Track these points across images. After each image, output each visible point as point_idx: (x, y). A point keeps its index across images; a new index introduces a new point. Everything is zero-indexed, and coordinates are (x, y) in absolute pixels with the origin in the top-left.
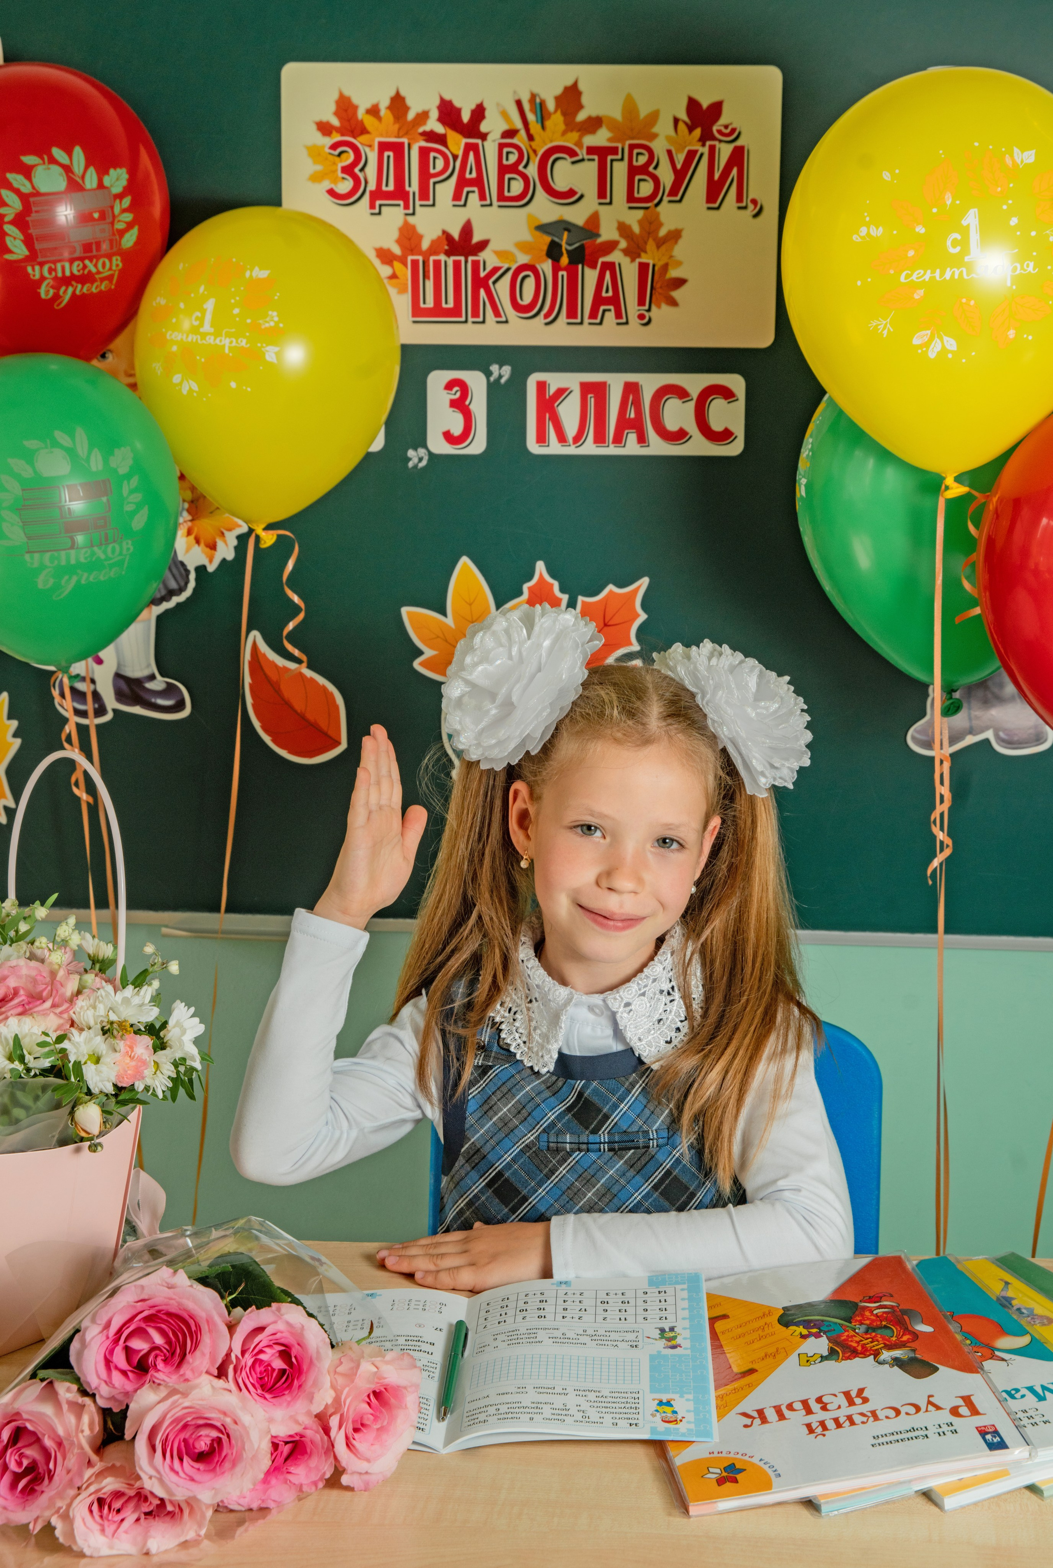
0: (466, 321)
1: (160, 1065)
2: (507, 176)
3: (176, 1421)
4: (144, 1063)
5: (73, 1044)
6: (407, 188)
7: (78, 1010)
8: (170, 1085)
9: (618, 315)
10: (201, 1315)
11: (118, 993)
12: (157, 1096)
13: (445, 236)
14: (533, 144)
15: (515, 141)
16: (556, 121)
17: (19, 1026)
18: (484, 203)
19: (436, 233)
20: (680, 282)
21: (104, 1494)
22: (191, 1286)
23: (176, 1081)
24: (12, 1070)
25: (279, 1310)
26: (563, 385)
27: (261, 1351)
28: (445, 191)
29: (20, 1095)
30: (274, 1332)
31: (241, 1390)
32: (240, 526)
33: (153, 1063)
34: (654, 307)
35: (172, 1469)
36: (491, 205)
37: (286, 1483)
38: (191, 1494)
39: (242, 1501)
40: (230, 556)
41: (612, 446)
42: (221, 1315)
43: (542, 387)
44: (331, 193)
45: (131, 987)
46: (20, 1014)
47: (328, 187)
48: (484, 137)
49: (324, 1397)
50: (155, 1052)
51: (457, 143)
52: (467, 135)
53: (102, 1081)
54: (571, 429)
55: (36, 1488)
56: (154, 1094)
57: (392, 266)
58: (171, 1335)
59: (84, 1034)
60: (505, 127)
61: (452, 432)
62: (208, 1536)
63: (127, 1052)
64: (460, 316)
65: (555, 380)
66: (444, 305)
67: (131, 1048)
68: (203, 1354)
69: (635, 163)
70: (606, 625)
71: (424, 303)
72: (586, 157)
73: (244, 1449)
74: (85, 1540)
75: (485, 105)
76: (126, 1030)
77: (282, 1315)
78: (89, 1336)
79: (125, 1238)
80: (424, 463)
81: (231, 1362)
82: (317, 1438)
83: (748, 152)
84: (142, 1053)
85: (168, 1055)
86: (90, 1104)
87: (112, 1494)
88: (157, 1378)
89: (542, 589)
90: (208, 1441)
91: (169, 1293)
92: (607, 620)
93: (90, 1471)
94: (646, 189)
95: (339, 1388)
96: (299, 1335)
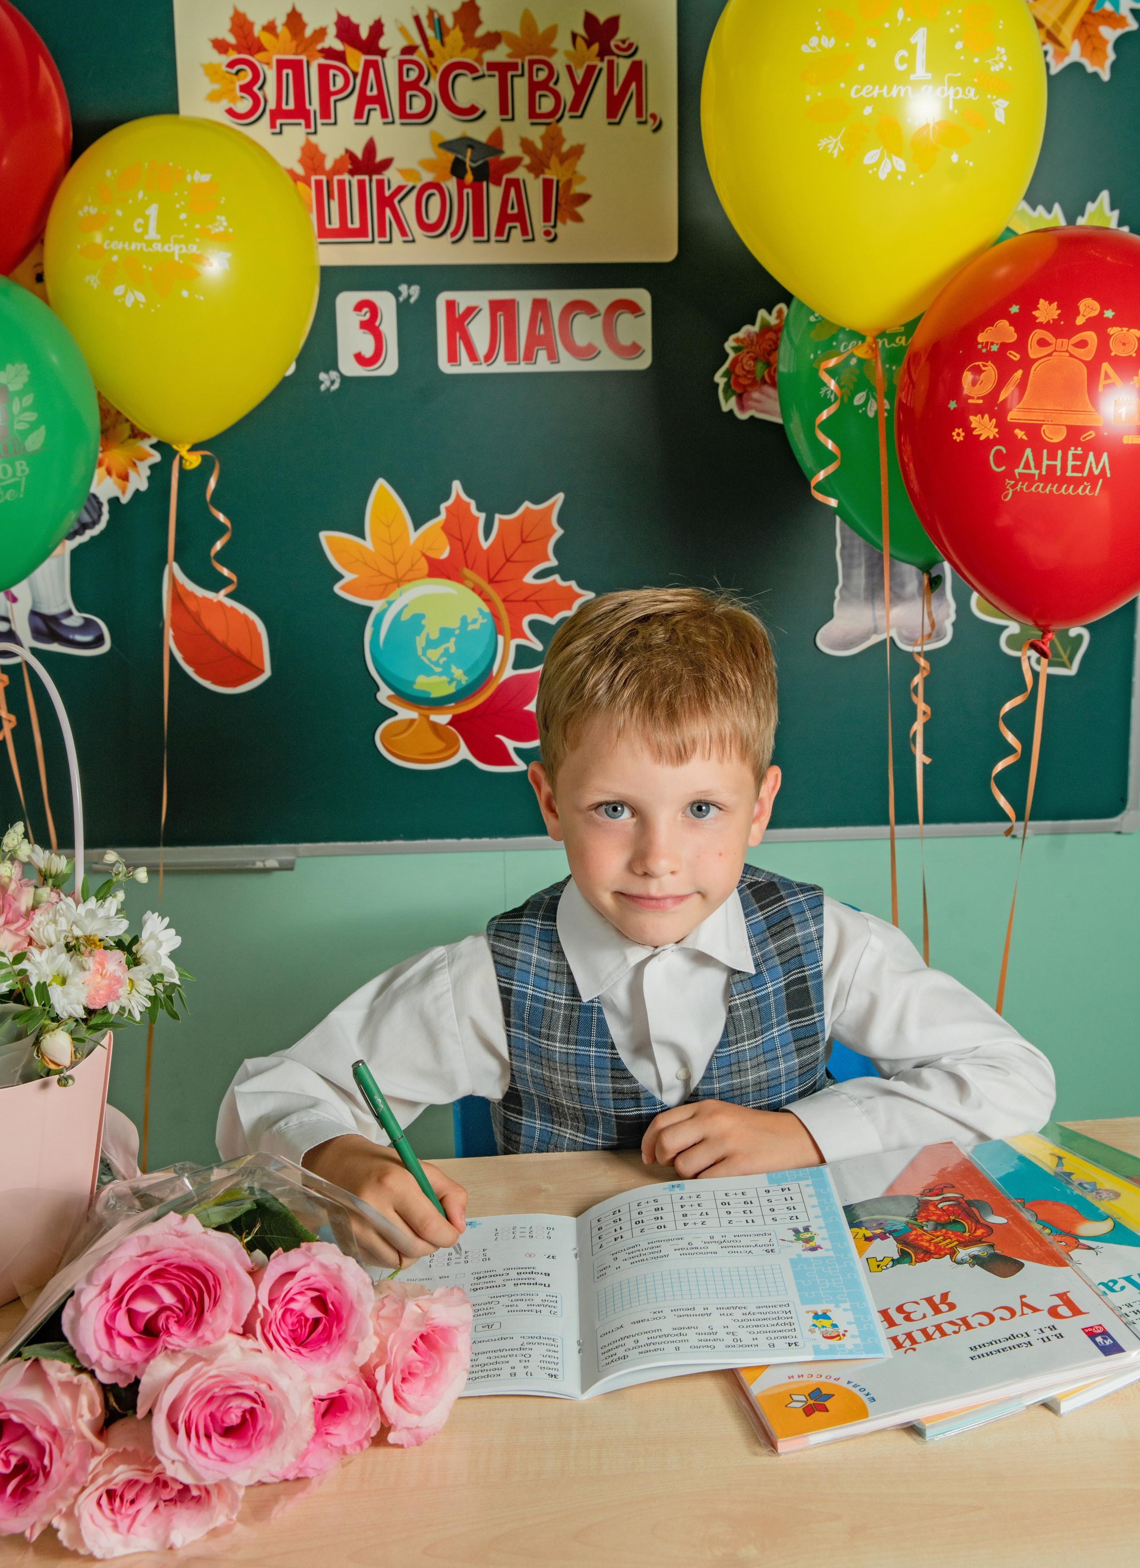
0: (373, 241)
1: (136, 983)
2: (408, 93)
3: (202, 1393)
4: (119, 981)
5: (34, 964)
6: (308, 106)
7: (36, 925)
8: (148, 1004)
9: (524, 232)
10: (219, 1265)
11: (82, 904)
12: (134, 1018)
13: (347, 156)
14: (434, 60)
15: (415, 57)
16: (455, 37)
18: (386, 120)
19: (339, 152)
20: (584, 198)
21: (116, 1484)
22: (205, 1233)
23: (154, 1000)
25: (308, 1250)
26: (472, 304)
27: (292, 1300)
28: (346, 108)
30: (306, 1276)
31: (272, 1348)
32: (152, 456)
33: (128, 981)
34: (559, 224)
35: (199, 1450)
36: (393, 122)
37: (329, 1446)
38: (221, 1477)
39: (277, 1473)
40: (143, 486)
41: (523, 363)
42: (242, 1263)
43: (451, 306)
44: (231, 112)
45: (93, 899)
47: (227, 106)
48: (383, 53)
49: (367, 1348)
50: (129, 968)
51: (357, 60)
52: (366, 52)
53: (71, 1004)
54: (482, 347)
55: (30, 1489)
56: (130, 1015)
57: (295, 186)
58: (184, 1292)
59: (46, 952)
60: (404, 43)
61: (363, 353)
63: (97, 970)
64: (366, 236)
65: (464, 299)
66: (350, 226)
67: (102, 965)
68: (225, 1311)
69: (535, 79)
70: (523, 542)
71: (330, 223)
72: (487, 73)
73: (283, 1417)
74: (96, 1542)
75: (383, 21)
76: (95, 944)
77: (313, 1256)
79: (100, 1181)
80: (336, 386)
81: (258, 1315)
82: (360, 1392)
83: (646, 66)
84: (115, 970)
85: (143, 972)
86: (59, 1031)
87: (124, 1483)
88: (171, 1344)
89: (459, 508)
90: (239, 1413)
91: (180, 1242)
92: (524, 537)
93: (94, 1462)
94: (547, 104)
95: (384, 1334)
96: (335, 1276)
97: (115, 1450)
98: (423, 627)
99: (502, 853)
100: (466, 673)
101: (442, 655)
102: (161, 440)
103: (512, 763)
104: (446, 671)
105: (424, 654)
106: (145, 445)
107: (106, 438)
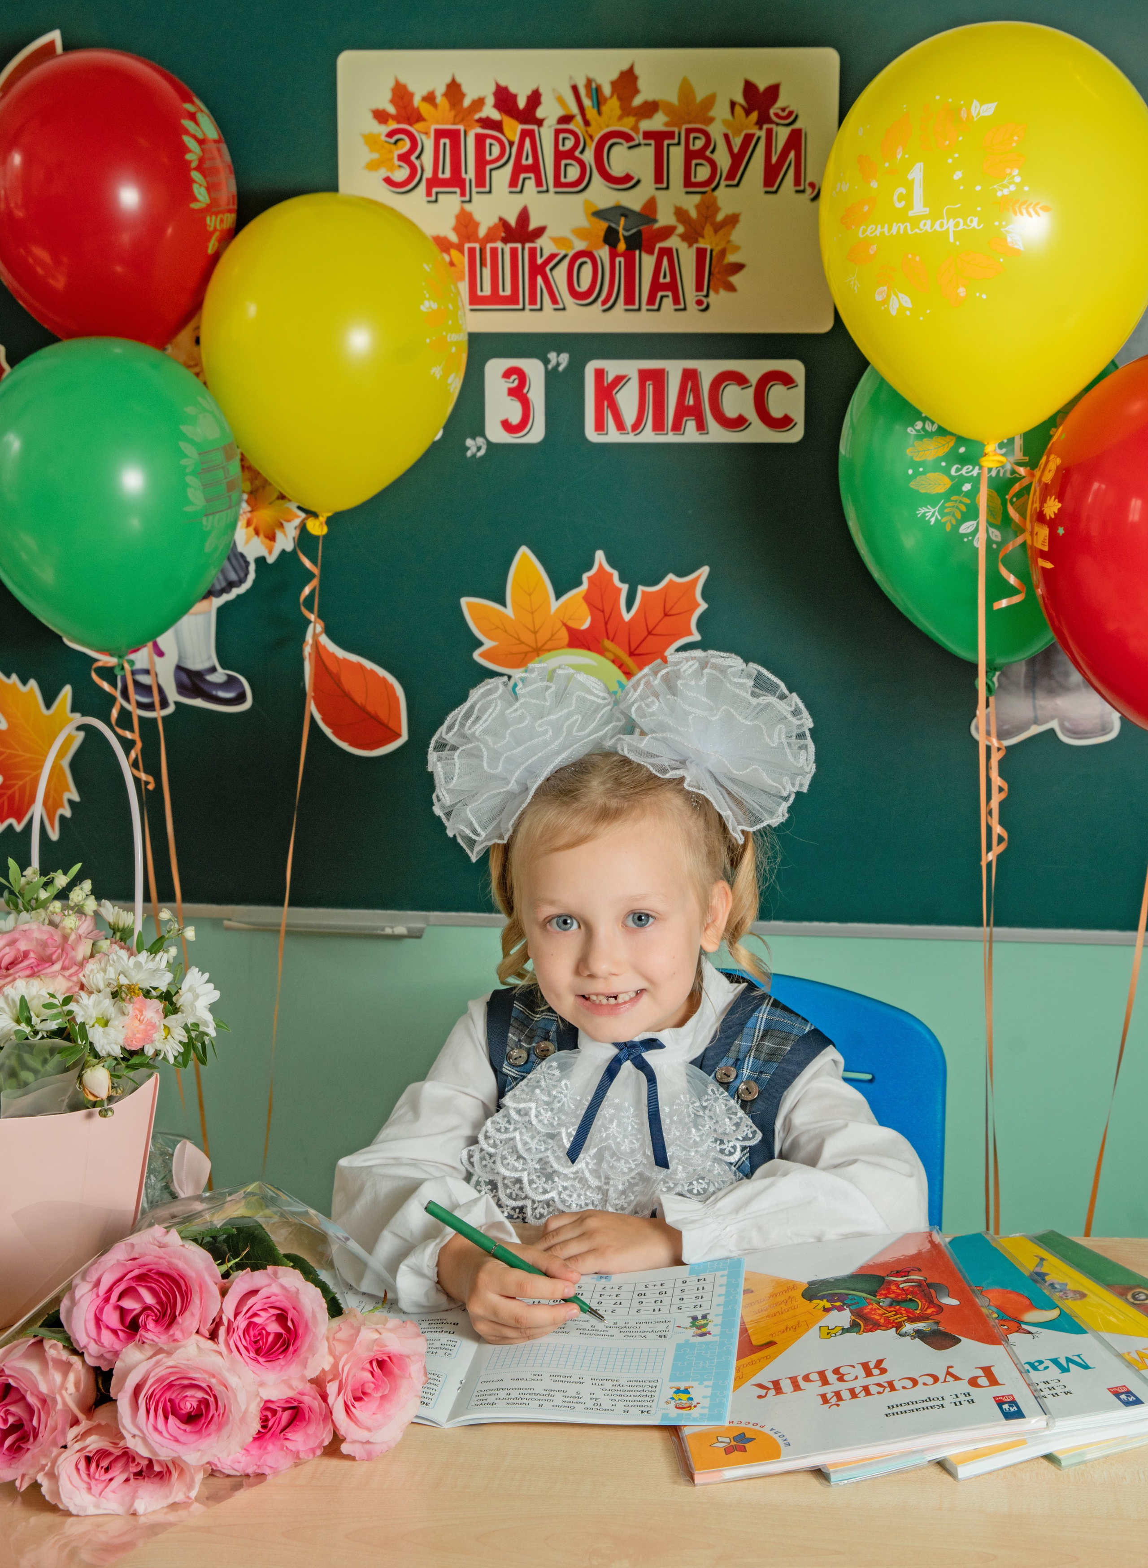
0: (523, 309)
1: (171, 1029)
2: (563, 162)
3: (161, 1380)
4: (154, 1026)
5: (81, 1006)
6: (463, 175)
7: (88, 973)
8: (182, 1050)
9: (676, 301)
10: (191, 1273)
11: (132, 957)
12: (168, 1062)
13: (501, 223)
14: (589, 129)
15: (571, 126)
16: (613, 106)
17: (27, 988)
18: (540, 189)
19: (493, 220)
20: (738, 267)
21: (90, 1452)
22: (183, 1246)
23: (189, 1045)
24: (17, 1032)
25: (275, 1273)
26: (621, 373)
27: (255, 1315)
28: (501, 177)
29: (27, 1057)
30: (268, 1295)
31: (231, 1352)
32: (298, 517)
33: (162, 1027)
34: (712, 293)
35: (156, 1428)
36: (547, 191)
37: (282, 1449)
38: (176, 1455)
39: (236, 1466)
40: (289, 547)
41: (670, 433)
42: (213, 1276)
43: (600, 374)
44: (388, 181)
45: (145, 953)
46: (29, 976)
47: (385, 175)
48: (540, 123)
49: (319, 1363)
50: (166, 1016)
51: (513, 129)
52: (522, 122)
53: (109, 1044)
54: (629, 417)
55: (22, 1445)
56: (165, 1058)
57: (449, 254)
58: (161, 1294)
59: (93, 997)
60: (561, 112)
61: (510, 420)
62: (197, 1499)
63: (136, 1016)
64: (518, 303)
65: (613, 368)
66: (501, 293)
67: (141, 1012)
68: (193, 1315)
69: (691, 147)
70: (666, 615)
71: (482, 290)
72: (643, 142)
73: (231, 1411)
74: (71, 1498)
75: (541, 91)
76: (135, 993)
77: (278, 1278)
78: (78, 1294)
80: (482, 452)
81: (223, 1324)
82: (314, 1403)
83: (806, 135)
84: (152, 1017)
86: (99, 1067)
87: (98, 1452)
88: (148, 1338)
89: (601, 579)
90: (193, 1402)
91: (161, 1252)
92: (667, 609)
93: (74, 1432)
94: (702, 173)
95: (337, 1354)
96: (294, 1297)
97: (94, 1424)
106: (293, 506)
107: (256, 499)
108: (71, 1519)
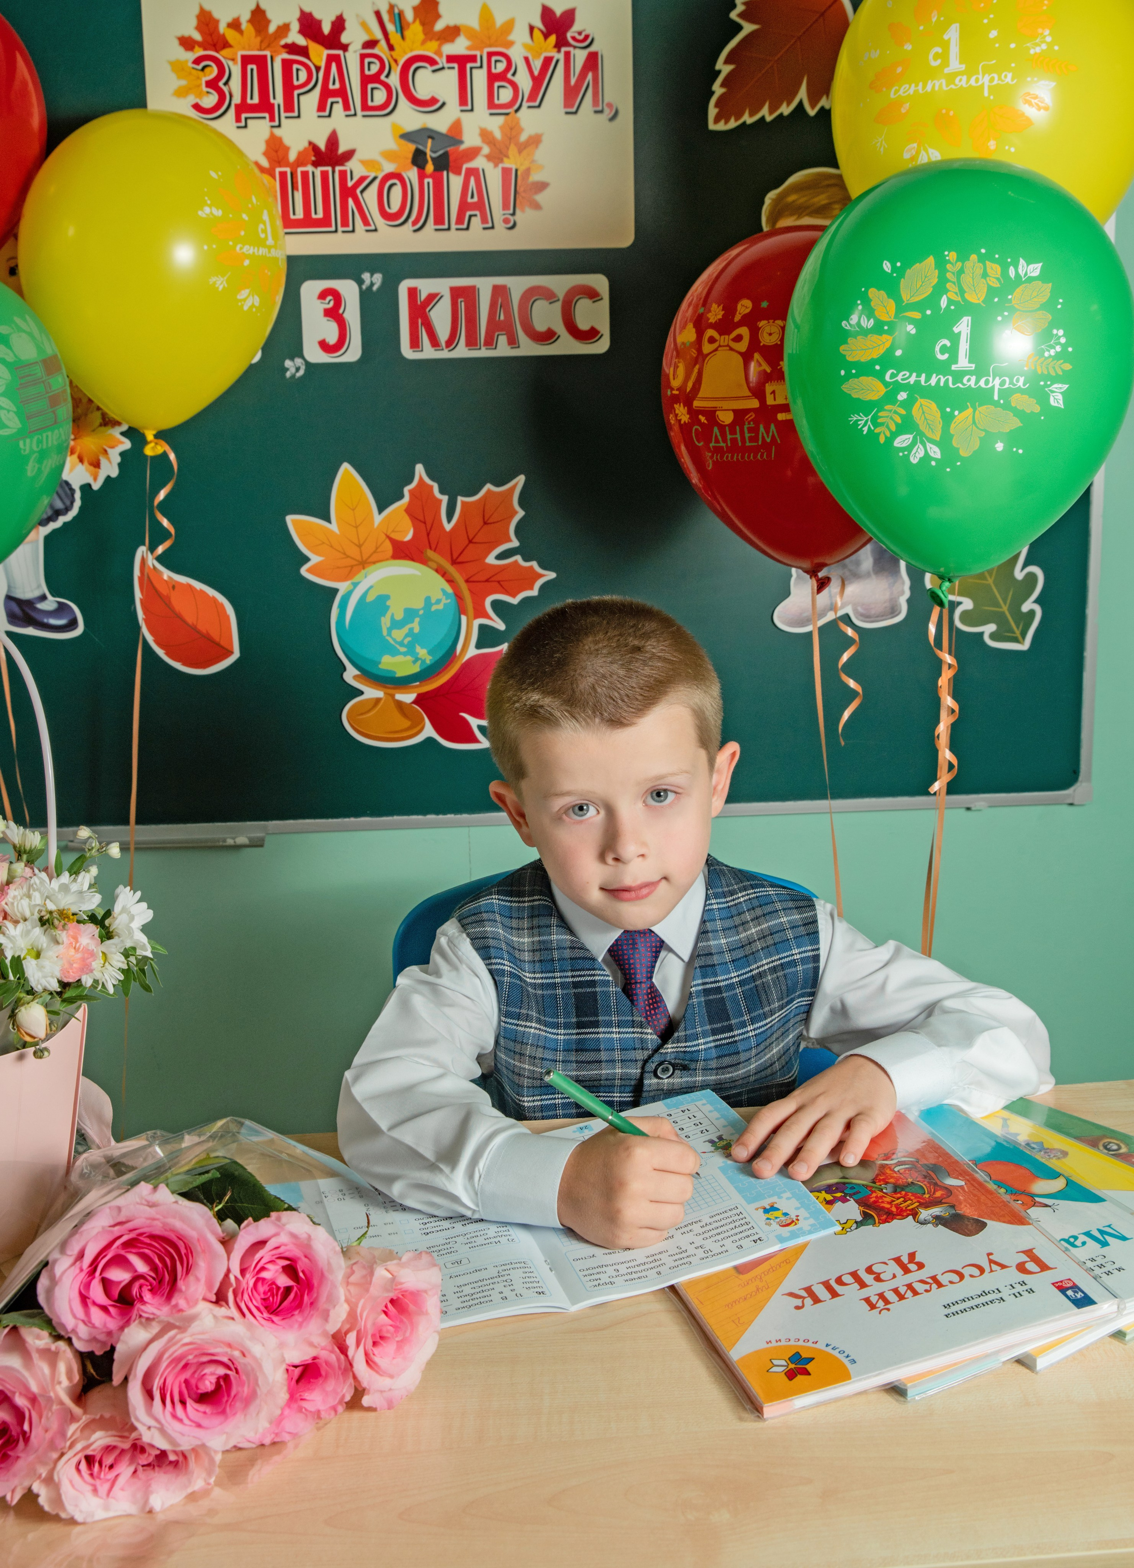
0: (336, 231)
1: (109, 956)
2: (370, 86)
3: (176, 1360)
4: (92, 954)
5: (8, 938)
6: (272, 101)
7: (10, 900)
8: (122, 977)
9: (484, 220)
10: (191, 1234)
11: (54, 881)
12: (107, 991)
13: (311, 147)
14: (393, 53)
15: (376, 51)
16: (416, 30)
18: (348, 113)
19: (302, 145)
20: (542, 186)
21: (94, 1450)
22: (176, 1202)
23: (128, 972)
25: (279, 1219)
26: (433, 290)
27: (263, 1269)
28: (309, 102)
30: (276, 1245)
31: (244, 1315)
33: (101, 954)
34: (518, 211)
35: (174, 1416)
36: (355, 115)
37: (304, 1411)
38: (198, 1441)
39: (253, 1438)
41: (483, 348)
42: (214, 1233)
43: (413, 293)
44: (197, 107)
45: (67, 874)
47: (194, 102)
48: (345, 48)
49: (339, 1315)
50: (102, 942)
51: (319, 54)
52: (328, 47)
53: (45, 977)
54: (443, 332)
55: (10, 1453)
56: (104, 988)
58: (157, 1261)
59: (20, 926)
60: (366, 38)
61: (327, 340)
62: (217, 1484)
63: (71, 943)
64: (330, 226)
65: (426, 286)
66: (314, 216)
67: (76, 939)
68: (198, 1279)
69: (494, 71)
70: (485, 523)
71: (294, 214)
72: (446, 65)
73: (258, 1385)
74: (76, 1506)
75: (345, 16)
76: (68, 917)
77: (284, 1225)
78: (58, 1270)
79: (76, 1151)
80: (301, 373)
81: (231, 1285)
82: (333, 1358)
83: (602, 58)
84: (88, 944)
85: (116, 945)
86: (34, 1004)
87: (102, 1449)
88: (146, 1312)
89: (422, 492)
90: (213, 1379)
91: (152, 1212)
92: (487, 518)
93: (72, 1428)
94: (505, 95)
95: (354, 1300)
96: (306, 1246)
97: (93, 1417)
98: (388, 608)
99: (466, 829)
100: (429, 653)
101: (407, 636)
102: (132, 426)
103: (476, 741)
104: (411, 650)
105: (389, 634)
106: (116, 432)
107: (78, 426)
108: (77, 1529)
